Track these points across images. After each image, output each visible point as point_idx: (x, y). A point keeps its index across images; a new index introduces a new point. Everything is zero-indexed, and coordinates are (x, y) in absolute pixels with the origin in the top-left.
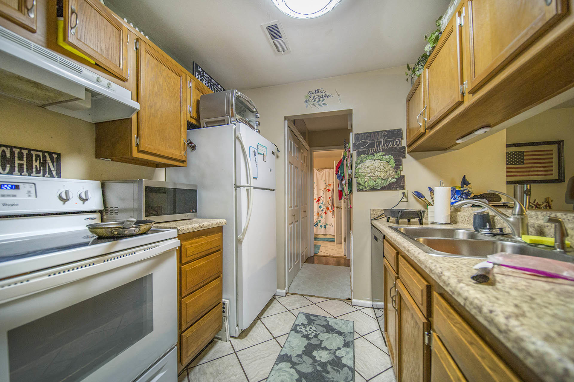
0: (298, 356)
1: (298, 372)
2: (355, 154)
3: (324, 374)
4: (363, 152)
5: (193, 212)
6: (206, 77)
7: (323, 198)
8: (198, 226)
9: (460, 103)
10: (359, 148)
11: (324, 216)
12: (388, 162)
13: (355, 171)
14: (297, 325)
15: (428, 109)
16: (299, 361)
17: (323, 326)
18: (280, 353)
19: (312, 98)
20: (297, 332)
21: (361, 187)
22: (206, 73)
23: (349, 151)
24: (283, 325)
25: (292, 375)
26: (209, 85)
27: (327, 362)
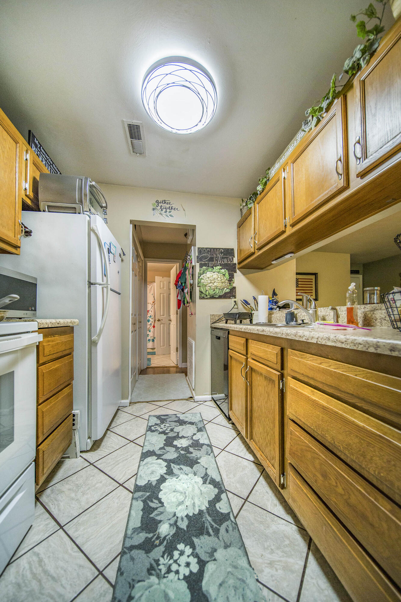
0: (161, 449)
1: (165, 460)
2: (198, 265)
3: (189, 455)
4: (205, 265)
5: (32, 310)
6: (42, 152)
7: (152, 311)
8: (55, 322)
9: (283, 232)
10: (201, 260)
11: (152, 330)
12: (224, 275)
13: (198, 280)
14: (151, 427)
15: (258, 235)
16: (163, 452)
17: (175, 421)
18: (142, 451)
19: (159, 208)
20: (153, 431)
21: (203, 295)
22: (43, 148)
23: (191, 263)
24: (137, 429)
25: (160, 464)
26: (45, 164)
27: (188, 446)
